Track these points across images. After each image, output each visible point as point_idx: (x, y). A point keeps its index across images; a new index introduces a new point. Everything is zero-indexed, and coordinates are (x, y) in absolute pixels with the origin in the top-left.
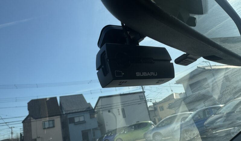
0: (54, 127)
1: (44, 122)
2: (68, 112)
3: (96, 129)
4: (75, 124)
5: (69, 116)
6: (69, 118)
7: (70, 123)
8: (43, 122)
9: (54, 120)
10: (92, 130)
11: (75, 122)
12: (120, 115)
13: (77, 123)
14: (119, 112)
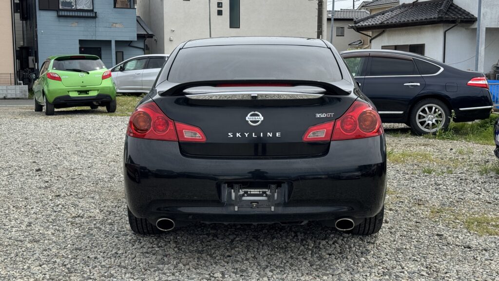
3: (129, 44)
4: (59, 16)
7: (40, 9)
10: (113, 44)
11: (61, 7)
12: (222, 15)
13: (66, 13)
14: (221, 5)
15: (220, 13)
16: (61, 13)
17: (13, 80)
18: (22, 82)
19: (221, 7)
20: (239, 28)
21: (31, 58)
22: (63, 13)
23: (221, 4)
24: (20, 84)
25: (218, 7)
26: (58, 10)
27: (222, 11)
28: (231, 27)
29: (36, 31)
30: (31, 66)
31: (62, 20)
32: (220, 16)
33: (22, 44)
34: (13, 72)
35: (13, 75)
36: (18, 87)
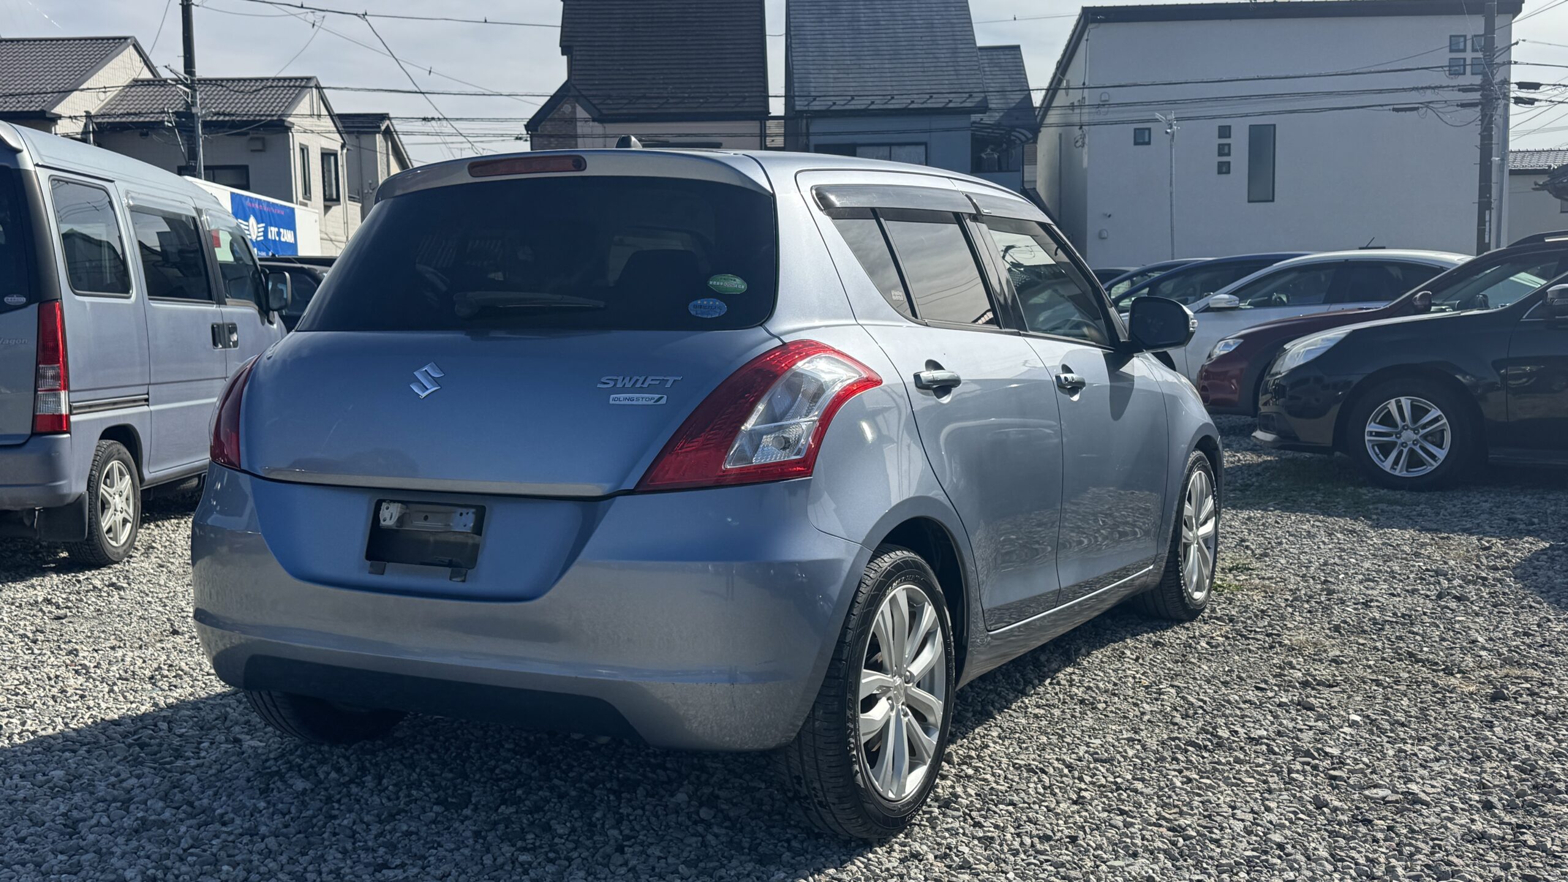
2: (817, 106)
6: (816, 146)
12: (1228, 172)
14: (1226, 151)
15: (1224, 168)
19: (1229, 154)
20: (1273, 200)
23: (1226, 148)
25: (1220, 154)
27: (1229, 163)
28: (1249, 201)
32: (1224, 176)
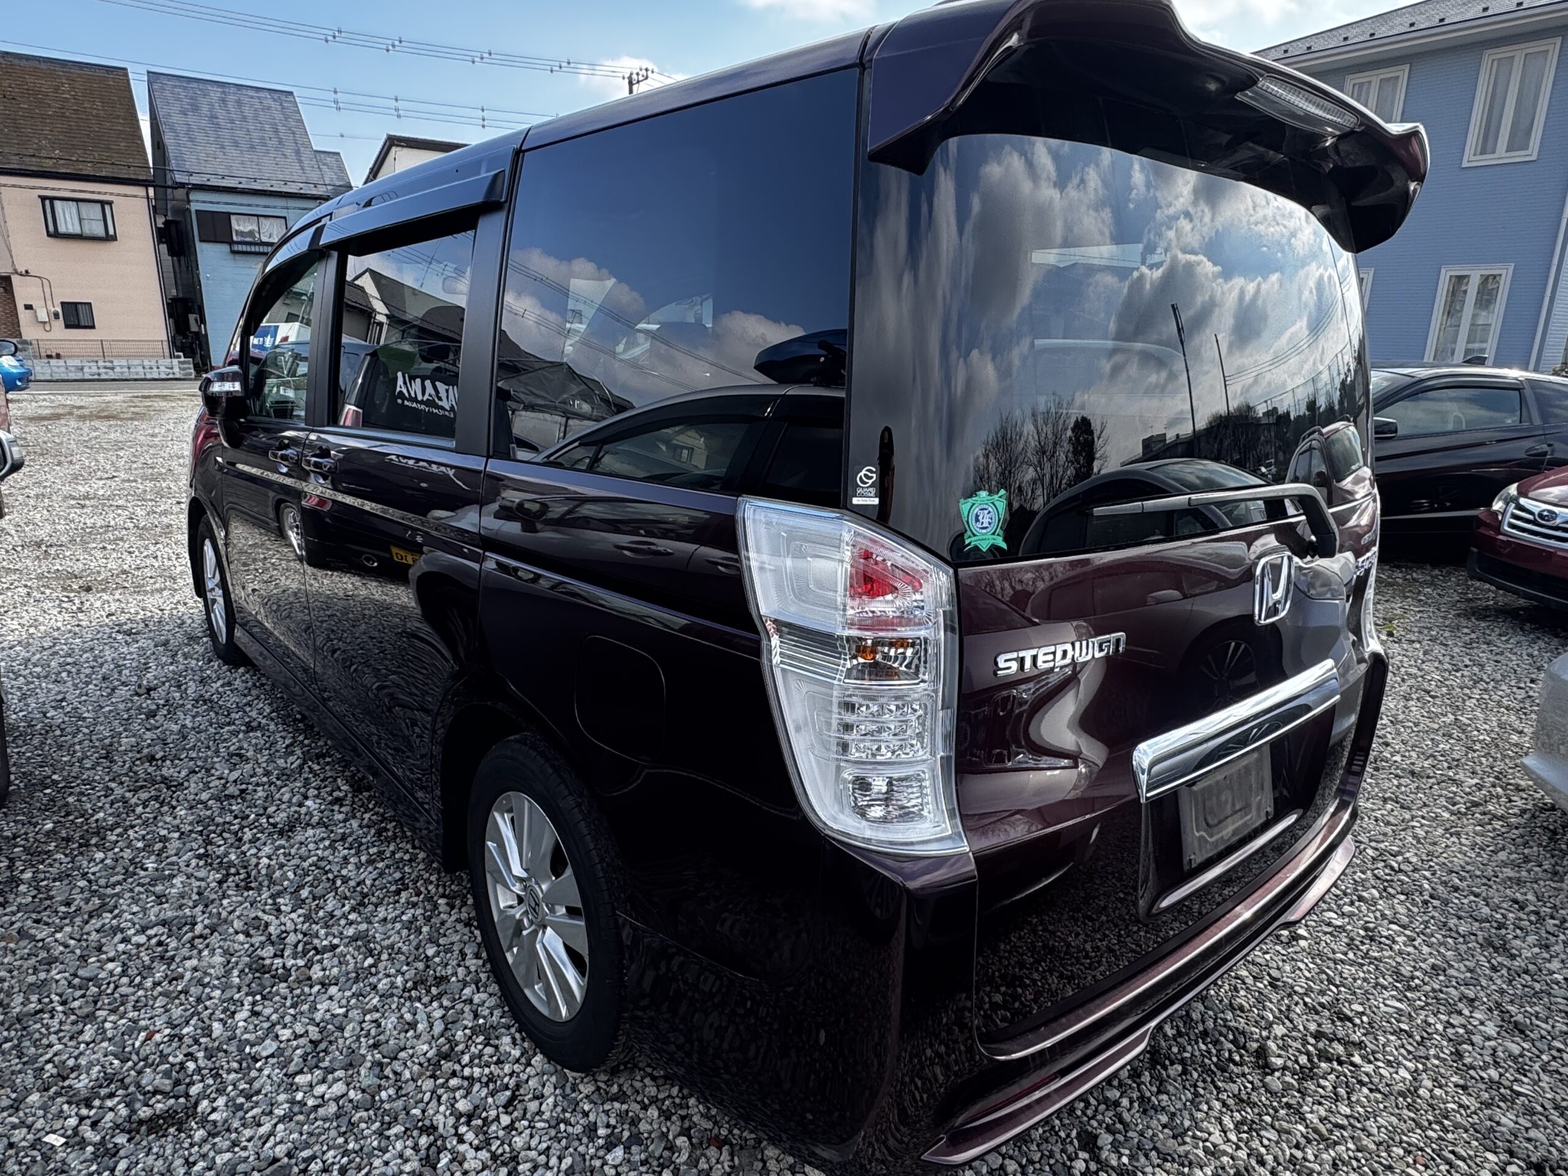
0: (110, 238)
1: (52, 199)
2: (195, 180)
4: (233, 252)
5: (200, 202)
6: (197, 211)
7: (201, 241)
8: (43, 199)
9: (110, 203)
11: (235, 238)
13: (244, 248)
16: (236, 248)
17: (167, 351)
18: (181, 354)
21: (192, 317)
22: (240, 248)
24: (179, 357)
26: (231, 242)
29: (198, 275)
30: (194, 328)
31: (238, 257)
33: (174, 292)
34: (165, 338)
35: (166, 344)
36: (175, 361)
